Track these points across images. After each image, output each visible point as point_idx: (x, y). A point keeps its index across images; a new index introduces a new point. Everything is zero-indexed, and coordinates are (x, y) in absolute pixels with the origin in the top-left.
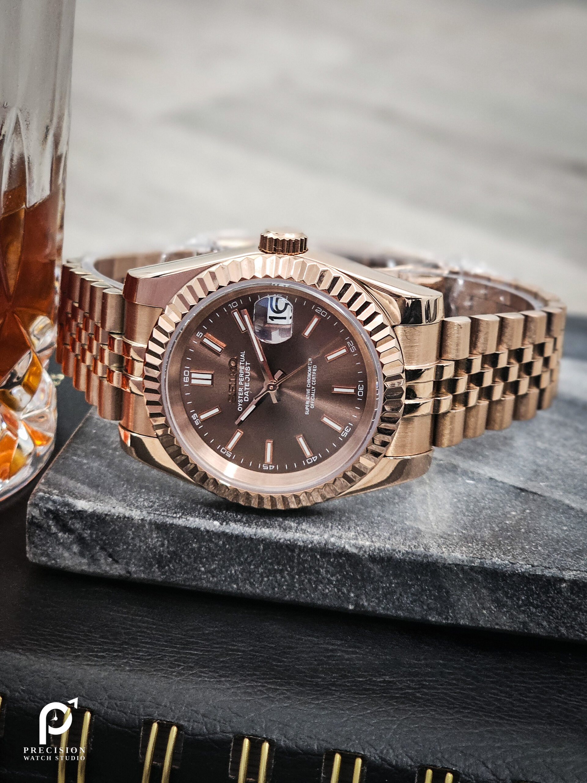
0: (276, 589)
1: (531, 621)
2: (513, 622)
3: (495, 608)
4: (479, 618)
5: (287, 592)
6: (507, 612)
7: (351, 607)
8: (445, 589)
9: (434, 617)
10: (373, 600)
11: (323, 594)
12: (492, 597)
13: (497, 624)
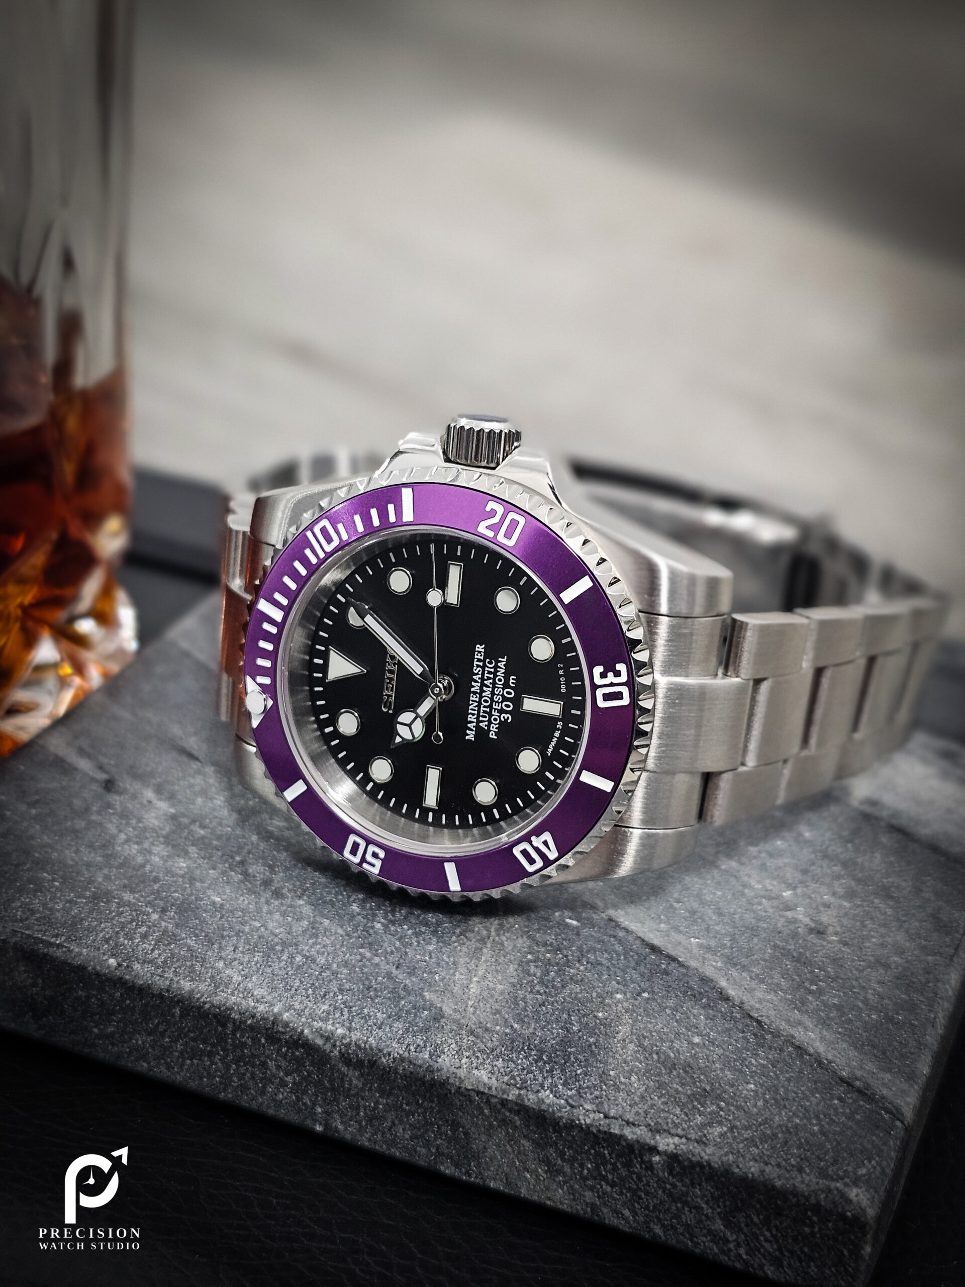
0: (205, 1080)
1: (605, 1204)
2: (574, 1200)
3: (546, 1172)
4: (519, 1184)
5: (223, 1086)
6: (565, 1182)
7: (319, 1128)
8: (463, 1128)
9: (448, 1168)
10: (352, 1123)
11: (274, 1100)
12: (538, 1153)
13: (549, 1199)
